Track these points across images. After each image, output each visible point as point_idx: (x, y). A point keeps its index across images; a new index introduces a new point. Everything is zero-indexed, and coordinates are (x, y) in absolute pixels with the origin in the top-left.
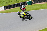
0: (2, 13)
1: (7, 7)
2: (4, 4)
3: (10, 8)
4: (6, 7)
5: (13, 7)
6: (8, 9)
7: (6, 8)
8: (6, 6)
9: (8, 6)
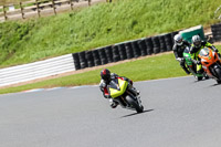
0: (64, 85)
1: (86, 57)
2: (74, 45)
3: (95, 61)
4: (84, 59)
5: (115, 56)
6: (93, 65)
7: (85, 61)
8: (83, 53)
9: (90, 53)
